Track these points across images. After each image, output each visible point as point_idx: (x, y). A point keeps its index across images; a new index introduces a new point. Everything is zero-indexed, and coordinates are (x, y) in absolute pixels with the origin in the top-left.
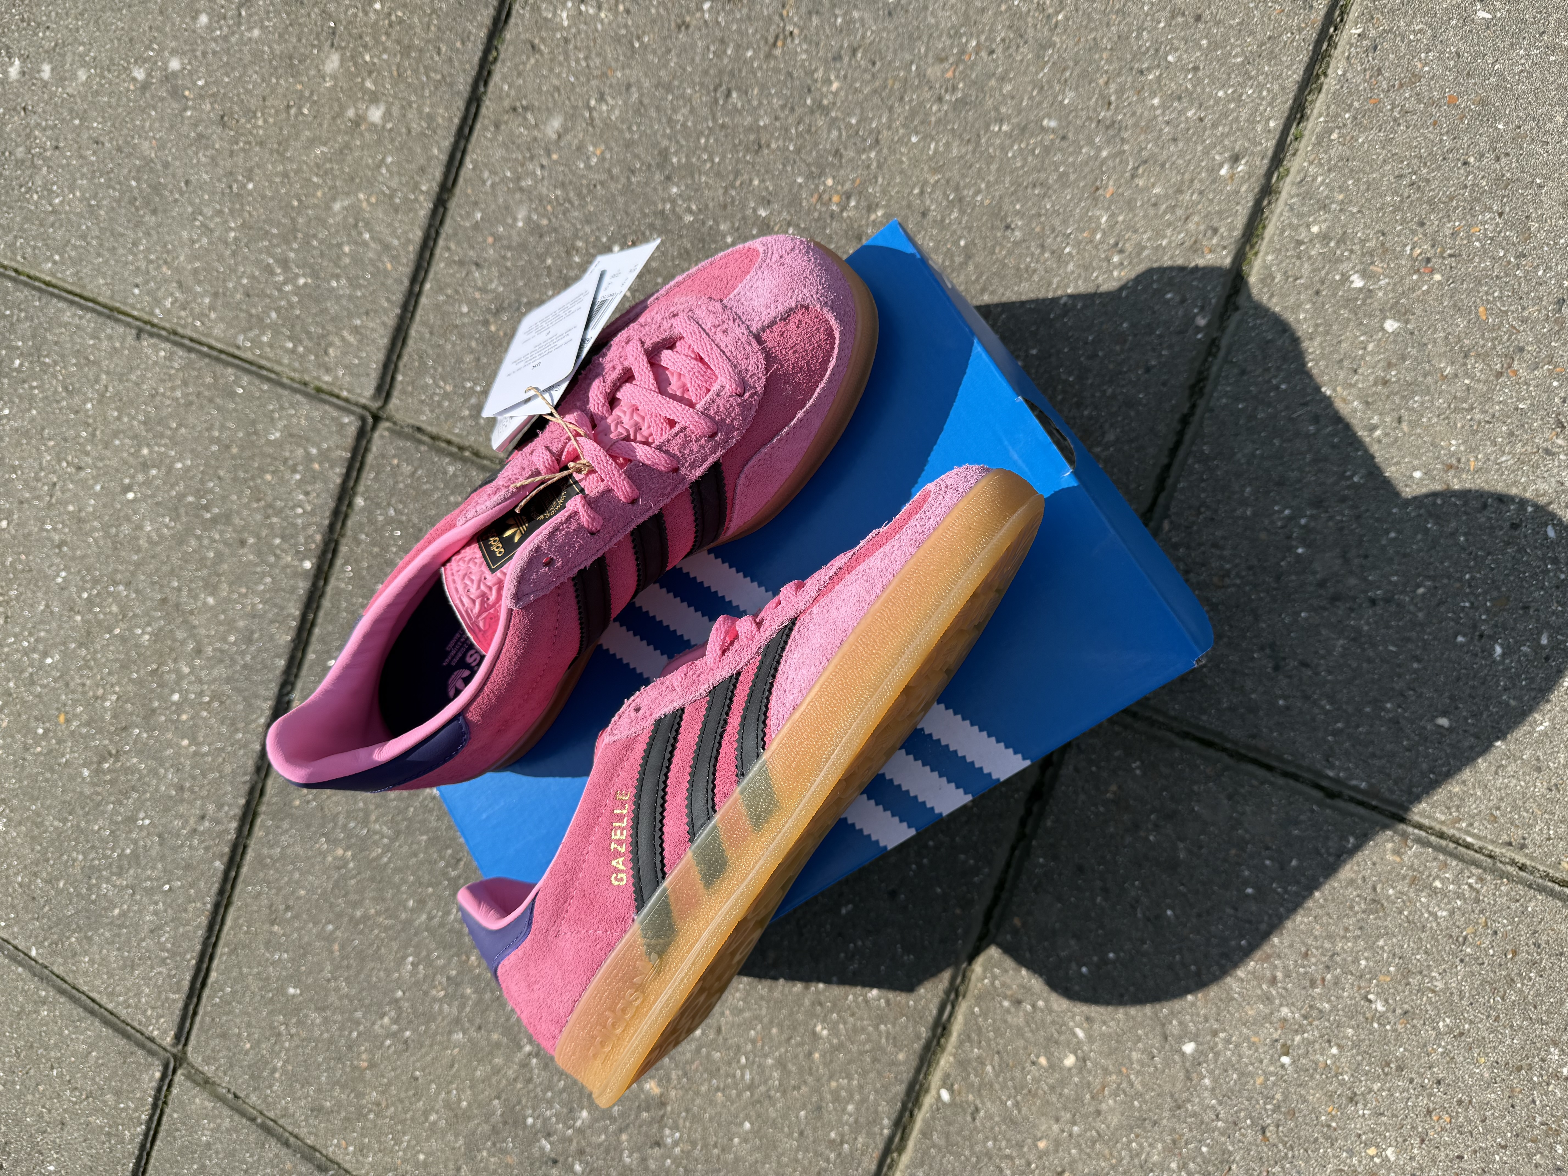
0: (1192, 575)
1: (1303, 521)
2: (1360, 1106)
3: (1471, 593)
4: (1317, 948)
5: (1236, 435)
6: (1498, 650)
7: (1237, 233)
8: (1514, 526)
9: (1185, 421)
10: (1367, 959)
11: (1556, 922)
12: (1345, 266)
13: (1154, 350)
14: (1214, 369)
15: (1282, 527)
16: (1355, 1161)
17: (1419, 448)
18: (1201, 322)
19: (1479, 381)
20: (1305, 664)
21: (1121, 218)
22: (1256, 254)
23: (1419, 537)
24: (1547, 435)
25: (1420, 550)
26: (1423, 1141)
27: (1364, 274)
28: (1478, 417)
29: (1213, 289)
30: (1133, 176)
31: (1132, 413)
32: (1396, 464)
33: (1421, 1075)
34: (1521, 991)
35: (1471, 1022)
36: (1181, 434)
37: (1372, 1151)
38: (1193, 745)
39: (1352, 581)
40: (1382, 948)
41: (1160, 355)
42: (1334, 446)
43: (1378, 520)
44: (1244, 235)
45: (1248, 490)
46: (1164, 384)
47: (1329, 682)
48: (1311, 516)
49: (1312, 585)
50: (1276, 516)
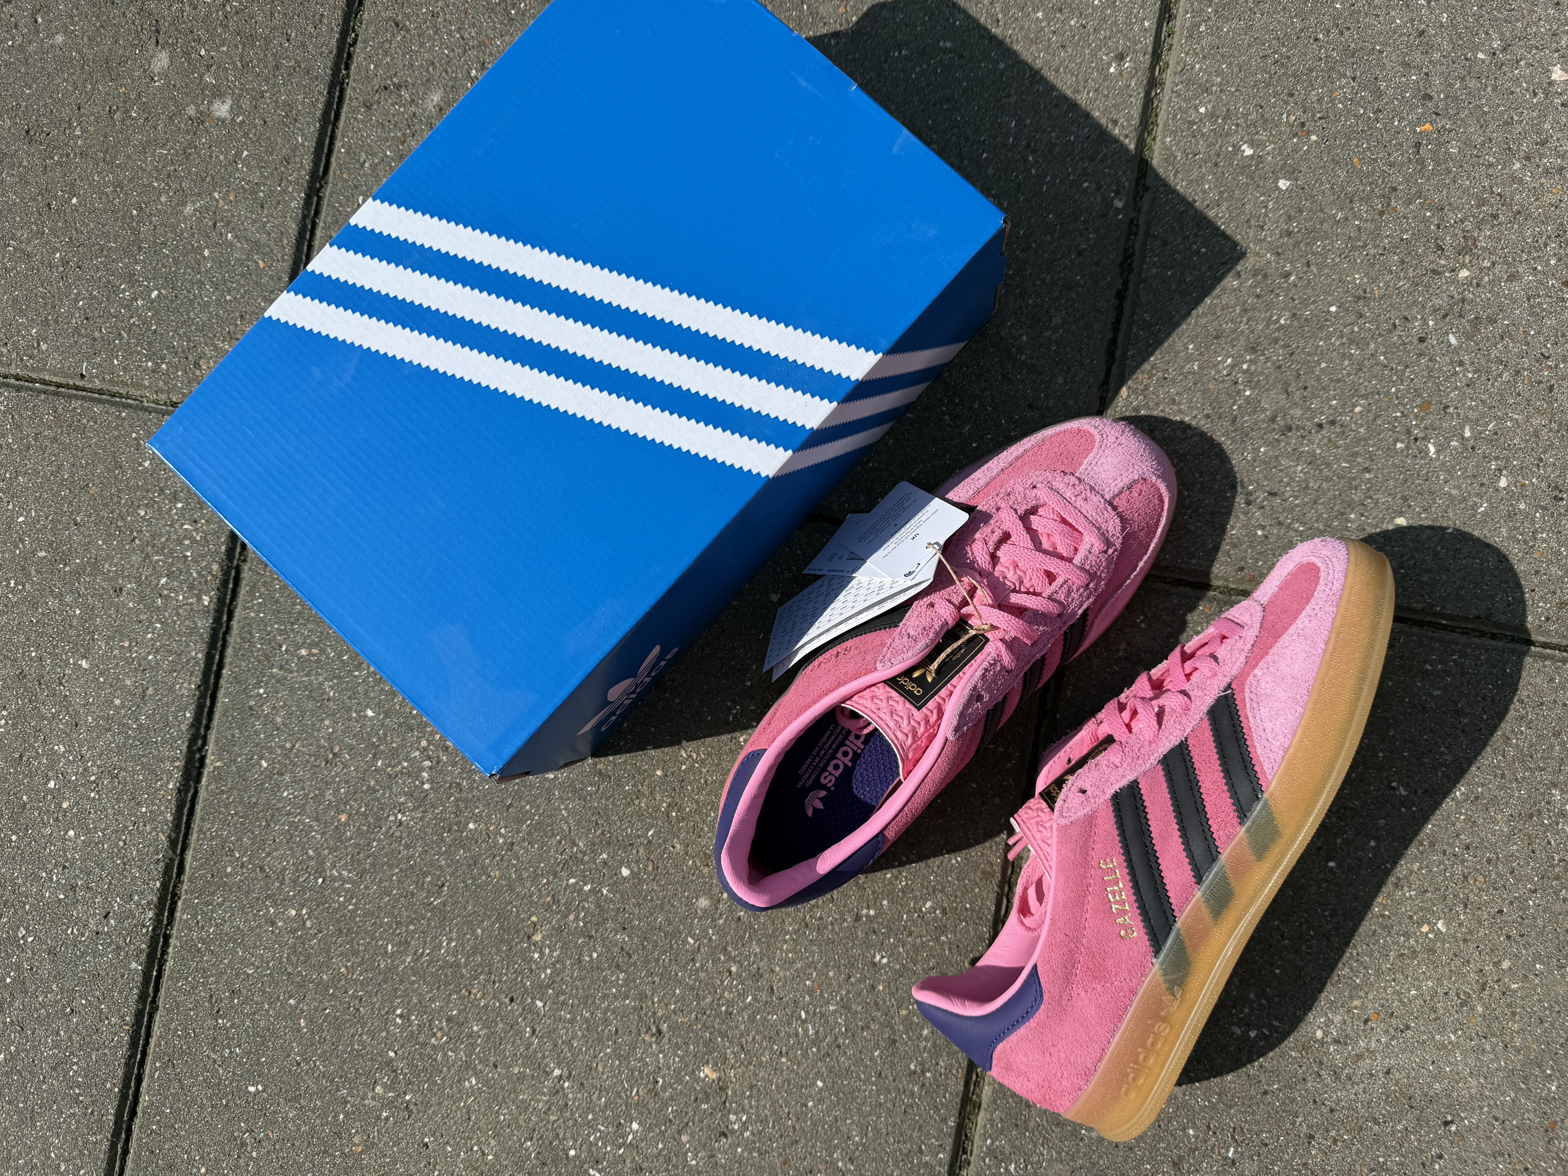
0: (1157, 433)
1: (1245, 366)
2: (1406, 889)
3: (1399, 403)
5: (1171, 299)
6: (1432, 449)
8: (1422, 340)
9: (1121, 296)
10: (1382, 751)
11: (1531, 677)
12: (1234, 139)
13: (1081, 235)
14: (1138, 245)
15: (1228, 375)
16: (1412, 942)
17: (1330, 286)
18: (1119, 204)
19: (1367, 220)
21: (1028, 121)
22: (1154, 139)
23: (1346, 363)
24: (1431, 258)
25: (1349, 375)
26: (1466, 906)
27: (1251, 144)
28: (1372, 251)
29: (1124, 173)
30: (1032, 84)
31: (1074, 295)
32: (1314, 302)
33: (1452, 845)
34: (1517, 745)
35: (1483, 785)
36: (1119, 308)
37: (1425, 928)
38: (1187, 590)
39: (1298, 412)
40: (1394, 736)
41: (1089, 239)
42: (1258, 296)
43: (1309, 354)
44: (1141, 123)
45: (1191, 347)
46: (1097, 264)
47: (1297, 506)
48: (1250, 361)
49: (1263, 421)
50: (1221, 366)
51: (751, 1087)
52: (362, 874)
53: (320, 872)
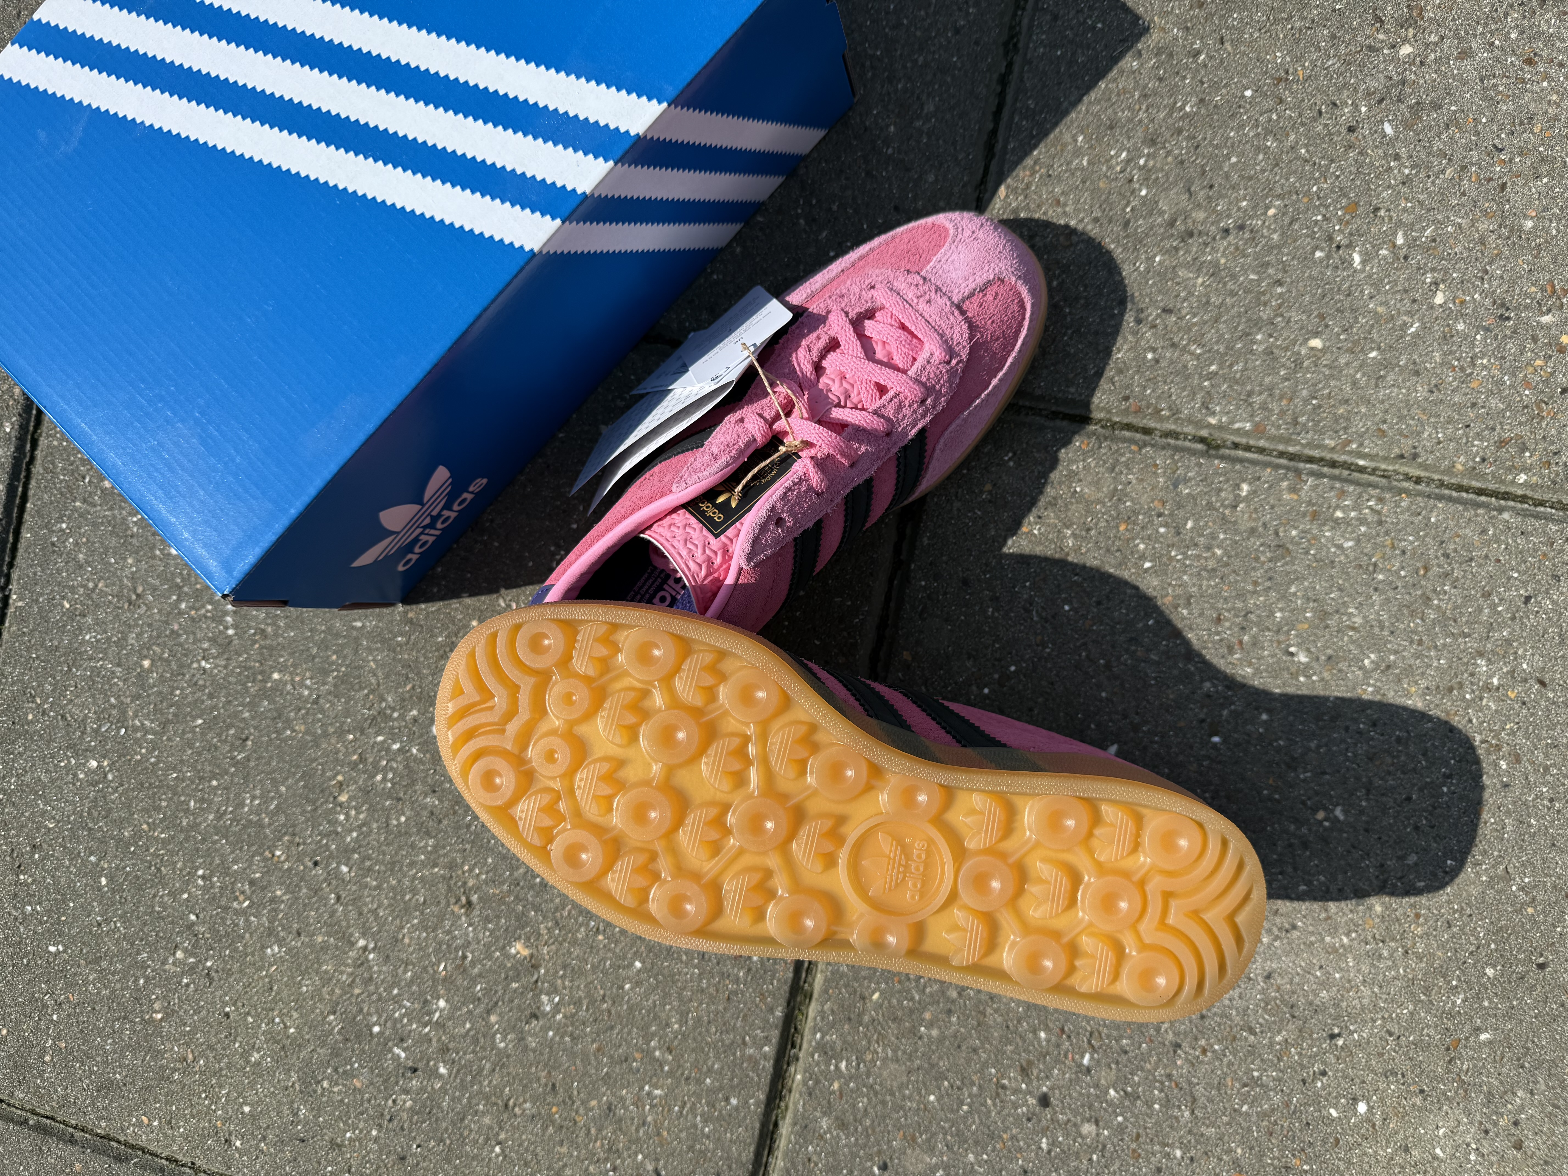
0: (1037, 239)
1: (1142, 162)
2: (1300, 770)
3: (1321, 205)
4: (1229, 611)
5: (1060, 84)
6: (1357, 258)
8: (1351, 130)
9: (1003, 81)
10: (1281, 610)
11: (1460, 527)
14: (1025, 22)
15: (1121, 172)
16: (1304, 830)
17: (1246, 66)
23: (1261, 157)
24: (1368, 32)
26: (1368, 792)
28: (1298, 25)
31: (949, 79)
32: (1225, 86)
33: (1356, 721)
34: (1439, 607)
35: (1396, 652)
36: (1002, 95)
37: (1321, 815)
38: (1065, 423)
39: (1201, 215)
40: (1295, 594)
41: (968, 14)
42: (1161, 80)
43: (1217, 147)
45: (1080, 138)
46: (977, 43)
47: (1195, 324)
48: (1149, 155)
49: (1161, 226)
50: (1114, 162)
51: (565, 967)
52: (164, 725)
53: (122, 721)
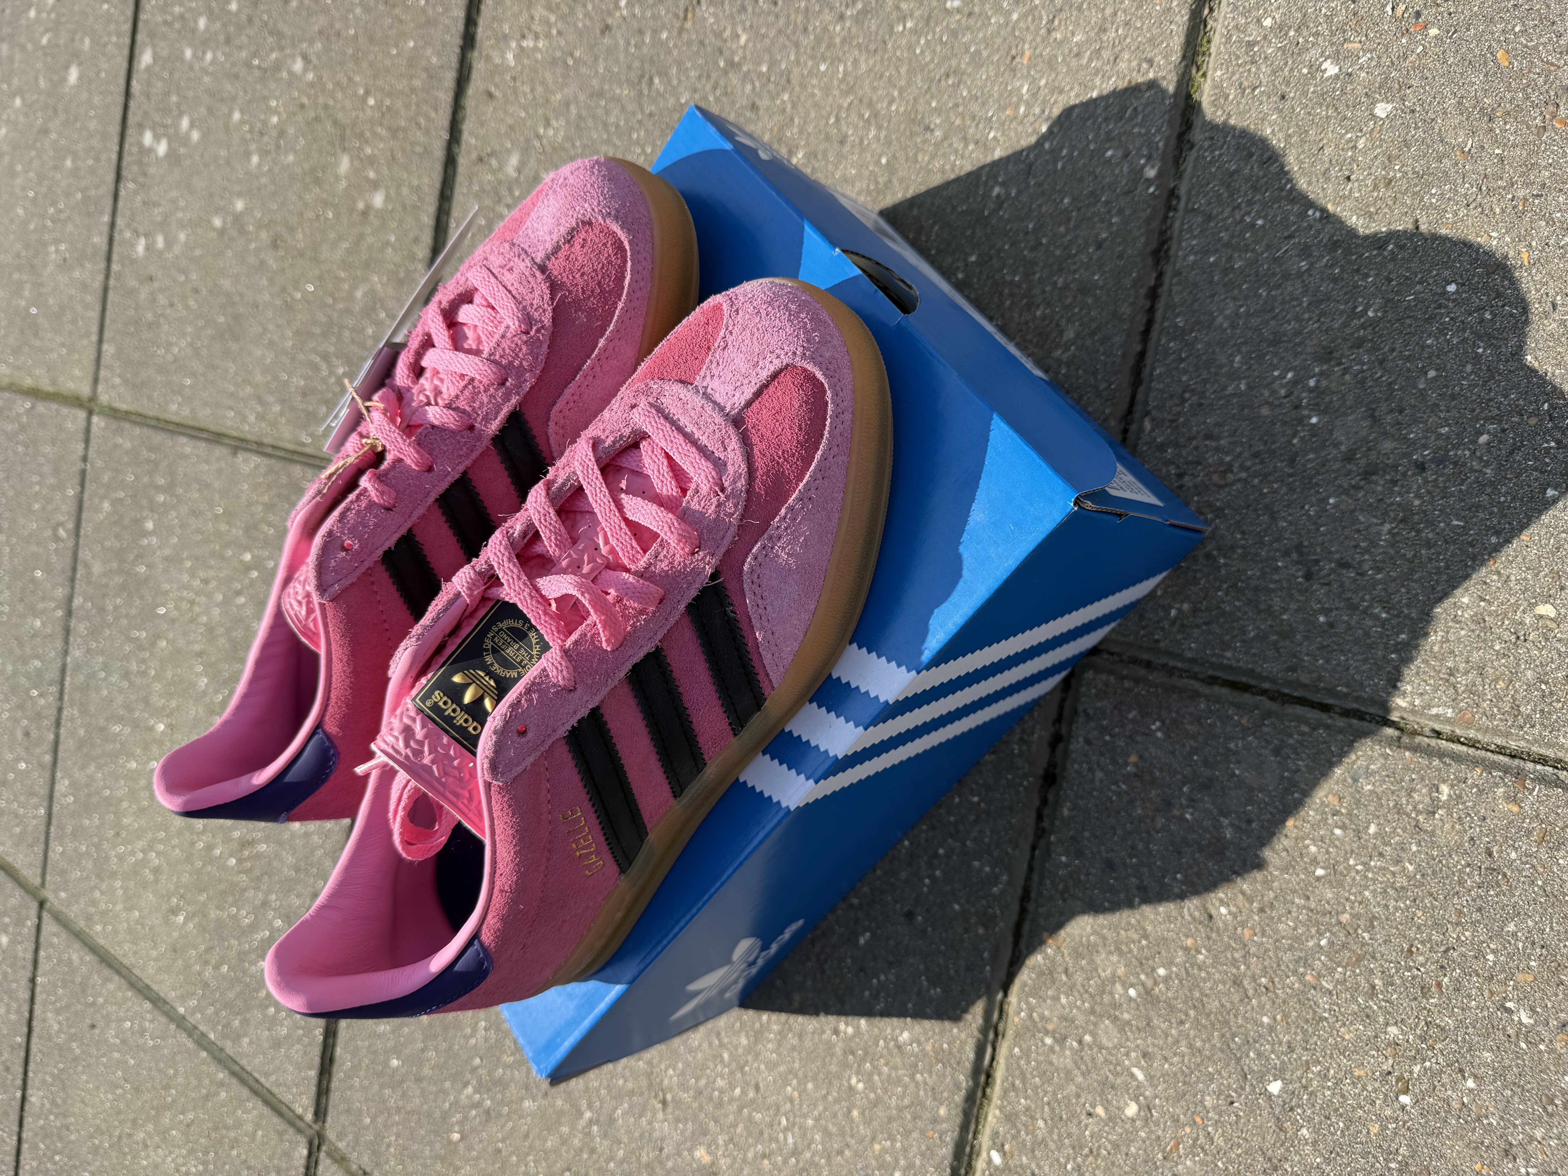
1: (1312, 383)
4: (1423, 943)
7: (1176, 57)
12: (1311, 55)
13: (1102, 221)
15: (1287, 396)
18: (1151, 173)
19: (1514, 146)
20: (1344, 565)
21: (1043, 82)
22: (1204, 75)
25: (1473, 386)
27: (1336, 58)
28: (1521, 193)
29: (1158, 130)
30: (1049, 32)
32: (1420, 281)
36: (1151, 312)
39: (1388, 445)
41: (1111, 225)
42: (1335, 280)
43: (1408, 359)
46: (1120, 257)
48: (1321, 374)
49: (1335, 459)
50: (1276, 386)
